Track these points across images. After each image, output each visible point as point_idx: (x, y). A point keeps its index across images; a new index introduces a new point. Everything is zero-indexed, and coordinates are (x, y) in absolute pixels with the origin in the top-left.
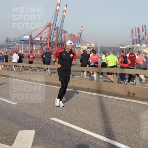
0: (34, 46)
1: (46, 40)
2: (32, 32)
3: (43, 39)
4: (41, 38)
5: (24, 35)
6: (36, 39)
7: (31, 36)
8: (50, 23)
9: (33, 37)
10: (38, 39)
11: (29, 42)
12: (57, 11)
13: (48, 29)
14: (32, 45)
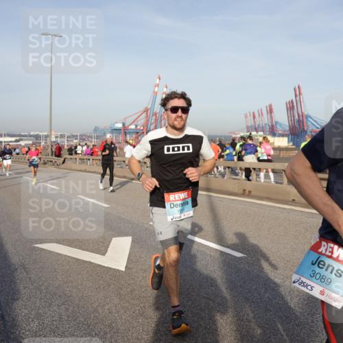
0: (128, 136)
1: (142, 128)
2: (125, 119)
3: (138, 127)
4: (136, 126)
5: (116, 123)
6: (130, 127)
7: (124, 124)
8: (147, 108)
9: (127, 124)
10: (133, 127)
11: (122, 131)
12: (156, 93)
13: (144, 115)
14: (126, 135)
